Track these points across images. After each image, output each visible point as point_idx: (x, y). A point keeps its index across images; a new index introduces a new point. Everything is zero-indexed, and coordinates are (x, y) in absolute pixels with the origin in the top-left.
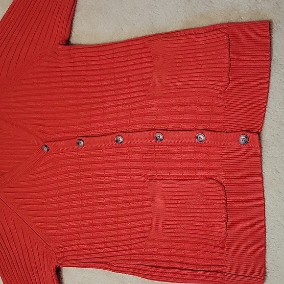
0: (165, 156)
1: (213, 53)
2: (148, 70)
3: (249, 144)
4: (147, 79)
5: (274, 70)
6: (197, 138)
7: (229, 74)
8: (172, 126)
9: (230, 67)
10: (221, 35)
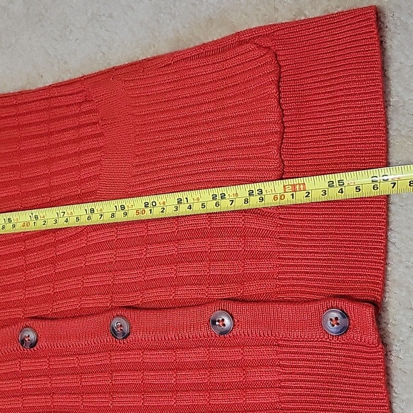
0: (134, 378)
1: (240, 100)
2: (93, 157)
3: (350, 334)
4: (90, 179)
5: (396, 130)
6: (214, 322)
7: (280, 149)
8: (152, 296)
9: (284, 132)
10: (257, 53)
